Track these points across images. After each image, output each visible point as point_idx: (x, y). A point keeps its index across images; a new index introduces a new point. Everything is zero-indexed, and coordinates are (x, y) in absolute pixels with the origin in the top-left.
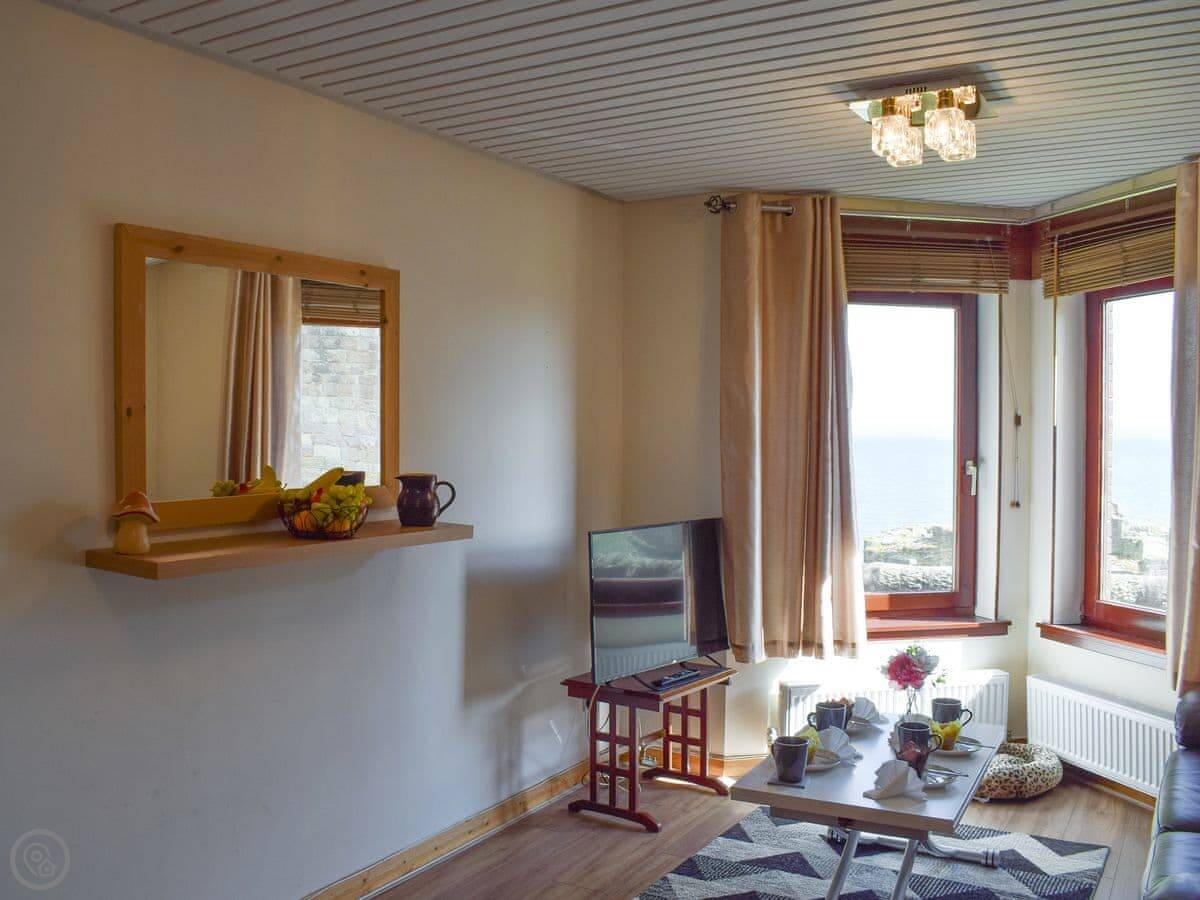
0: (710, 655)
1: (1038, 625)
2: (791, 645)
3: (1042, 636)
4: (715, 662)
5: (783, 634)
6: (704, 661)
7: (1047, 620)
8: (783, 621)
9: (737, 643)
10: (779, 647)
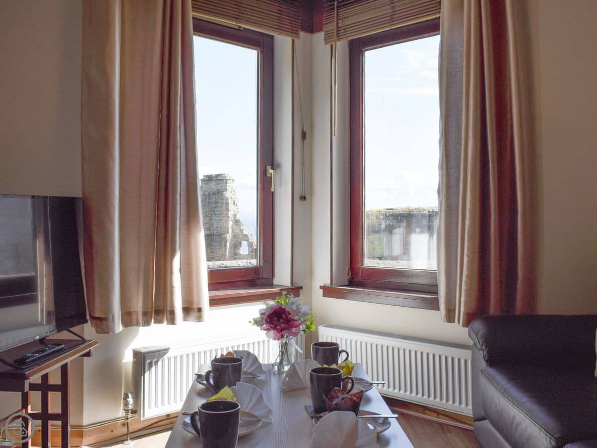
0: (71, 329)
1: (321, 287)
2: (146, 314)
3: (324, 295)
4: (76, 335)
5: (138, 305)
6: (65, 335)
7: (328, 282)
8: (138, 293)
9: (97, 315)
10: (134, 317)
